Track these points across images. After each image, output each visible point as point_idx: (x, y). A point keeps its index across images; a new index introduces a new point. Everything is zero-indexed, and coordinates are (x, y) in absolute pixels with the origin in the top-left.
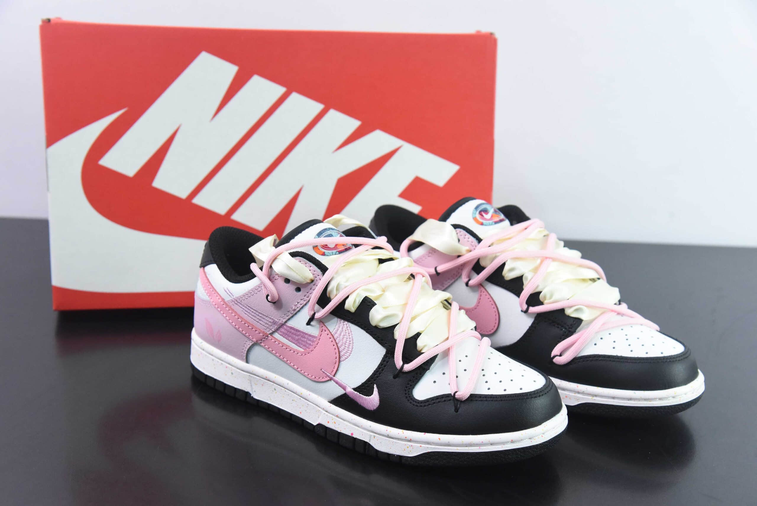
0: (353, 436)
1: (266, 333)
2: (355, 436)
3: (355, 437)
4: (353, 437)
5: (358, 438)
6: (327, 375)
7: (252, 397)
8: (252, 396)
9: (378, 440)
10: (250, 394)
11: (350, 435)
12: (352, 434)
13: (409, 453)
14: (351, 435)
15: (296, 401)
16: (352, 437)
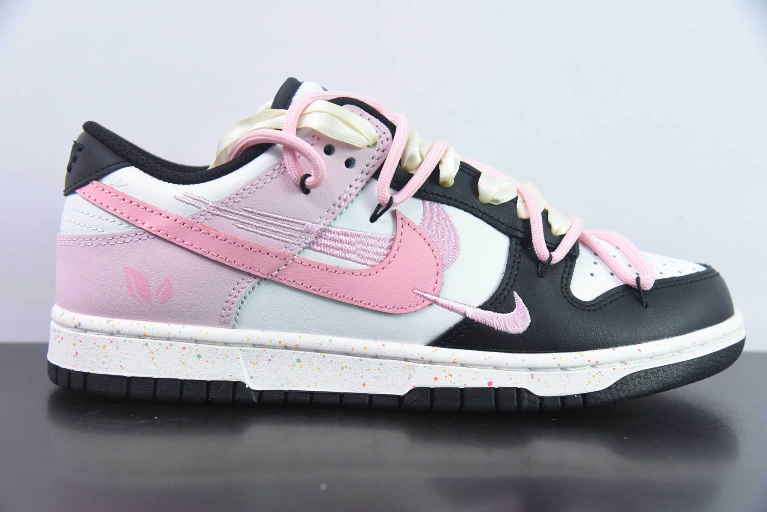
0: (493, 386)
1: (289, 254)
2: (495, 385)
3: (496, 387)
4: (495, 389)
5: (502, 386)
6: (425, 298)
7: (249, 388)
8: (247, 387)
9: (539, 380)
10: (244, 384)
11: (487, 386)
12: (490, 383)
13: (597, 385)
14: (489, 386)
15: (350, 368)
16: (490, 388)
